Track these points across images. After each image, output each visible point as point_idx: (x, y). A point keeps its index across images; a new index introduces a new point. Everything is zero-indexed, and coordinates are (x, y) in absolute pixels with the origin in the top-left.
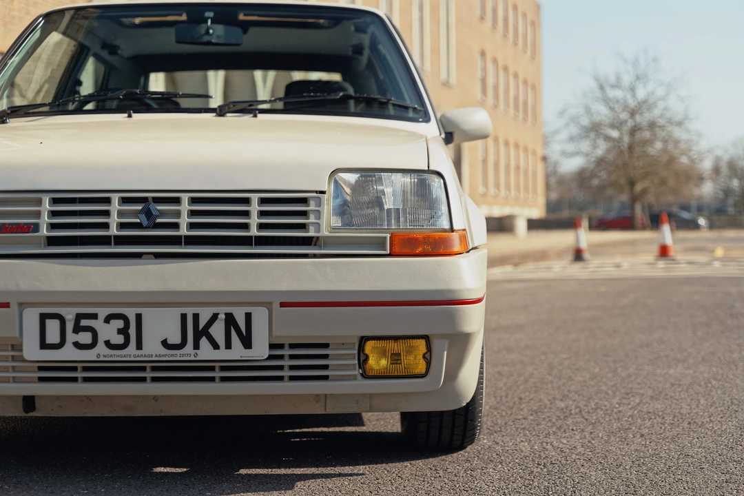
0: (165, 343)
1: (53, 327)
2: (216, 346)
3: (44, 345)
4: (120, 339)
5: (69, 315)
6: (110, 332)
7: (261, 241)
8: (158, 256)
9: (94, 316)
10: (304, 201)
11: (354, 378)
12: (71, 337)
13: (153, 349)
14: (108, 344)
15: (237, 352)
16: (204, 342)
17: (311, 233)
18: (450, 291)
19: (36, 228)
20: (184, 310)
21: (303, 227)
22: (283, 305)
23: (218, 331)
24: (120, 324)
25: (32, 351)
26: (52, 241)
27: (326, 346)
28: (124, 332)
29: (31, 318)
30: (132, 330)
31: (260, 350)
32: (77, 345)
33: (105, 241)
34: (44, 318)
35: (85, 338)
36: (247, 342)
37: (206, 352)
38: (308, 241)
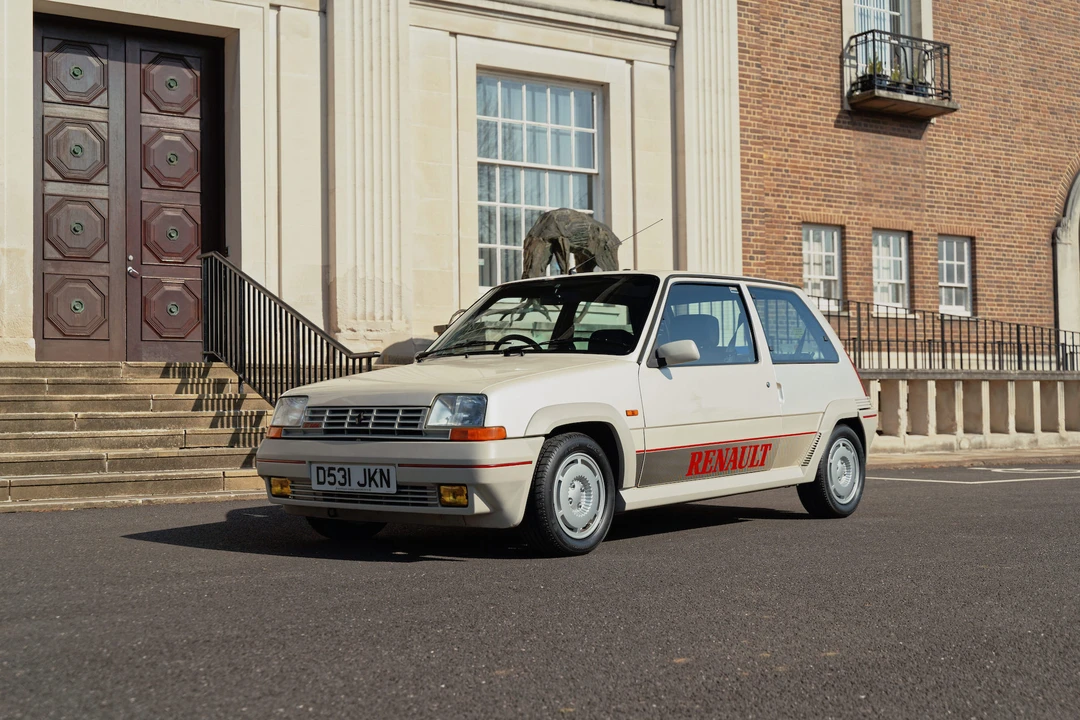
0: (358, 483)
1: (321, 472)
2: (377, 486)
3: (319, 483)
4: (343, 481)
5: (326, 467)
6: (339, 476)
7: (400, 433)
8: (363, 439)
9: (334, 469)
10: (420, 411)
11: (436, 505)
12: (328, 479)
13: (354, 487)
14: (339, 483)
15: (384, 490)
16: (372, 483)
17: (418, 429)
18: (471, 461)
19: (319, 425)
20: (367, 467)
21: (416, 425)
22: (399, 465)
23: (377, 477)
24: (342, 473)
25: (315, 486)
26: (326, 432)
27: (424, 488)
28: (344, 477)
29: (314, 469)
30: (347, 476)
31: (393, 489)
32: (330, 483)
33: (342, 432)
34: (318, 468)
35: (331, 479)
36: (389, 486)
37: (374, 489)
38: (420, 433)
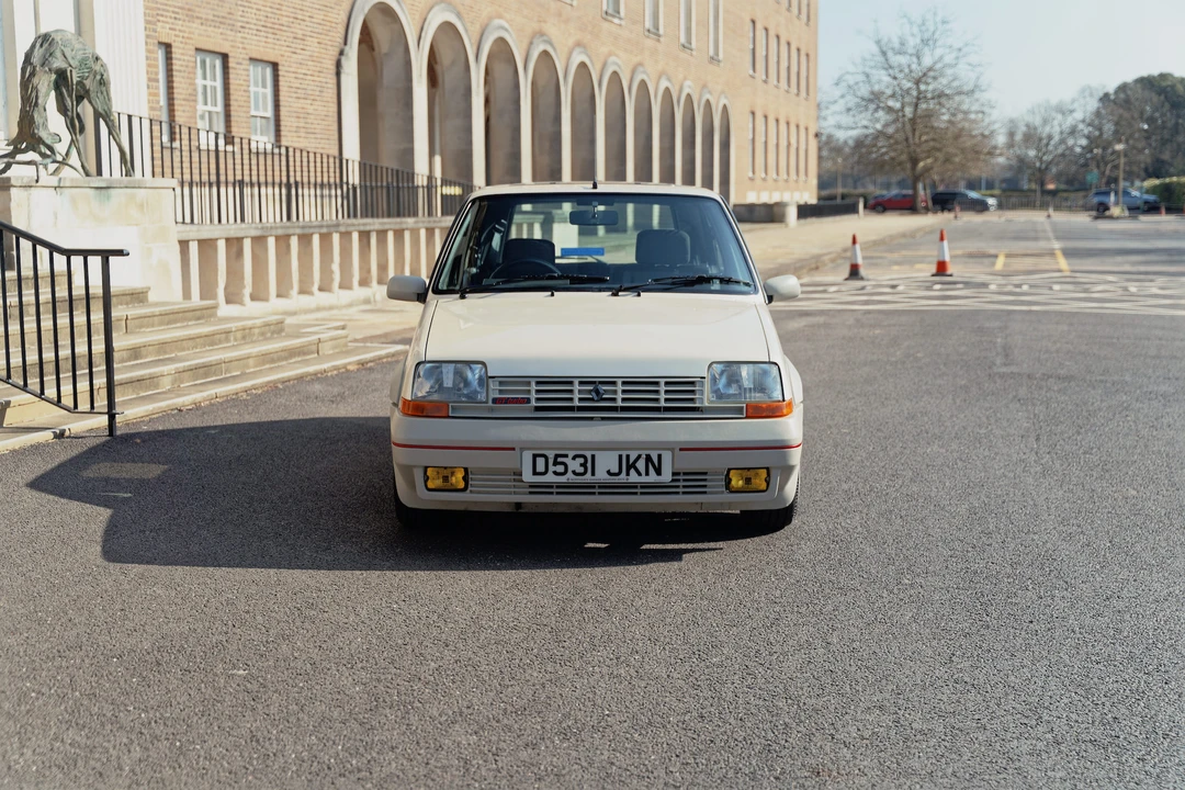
0: (609, 472)
1: (541, 462)
2: (640, 474)
3: (535, 473)
4: (581, 470)
5: (551, 455)
6: (575, 465)
7: (667, 409)
8: (603, 419)
9: (566, 456)
10: (692, 383)
11: (722, 492)
12: (552, 468)
13: (601, 476)
14: (574, 472)
15: (653, 478)
16: (632, 471)
17: (697, 405)
18: (783, 441)
19: (528, 401)
20: (620, 453)
21: (692, 400)
22: (681, 450)
23: (641, 465)
24: (582, 460)
25: (528, 476)
26: (537, 409)
27: (705, 474)
28: (584, 465)
29: (527, 457)
30: (589, 464)
31: (666, 477)
32: (555, 473)
33: (571, 409)
34: (535, 457)
35: (560, 469)
36: (658, 472)
37: (634, 478)
38: (695, 410)
